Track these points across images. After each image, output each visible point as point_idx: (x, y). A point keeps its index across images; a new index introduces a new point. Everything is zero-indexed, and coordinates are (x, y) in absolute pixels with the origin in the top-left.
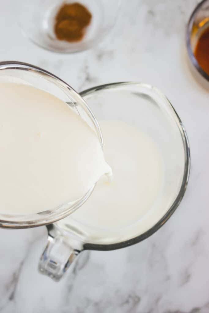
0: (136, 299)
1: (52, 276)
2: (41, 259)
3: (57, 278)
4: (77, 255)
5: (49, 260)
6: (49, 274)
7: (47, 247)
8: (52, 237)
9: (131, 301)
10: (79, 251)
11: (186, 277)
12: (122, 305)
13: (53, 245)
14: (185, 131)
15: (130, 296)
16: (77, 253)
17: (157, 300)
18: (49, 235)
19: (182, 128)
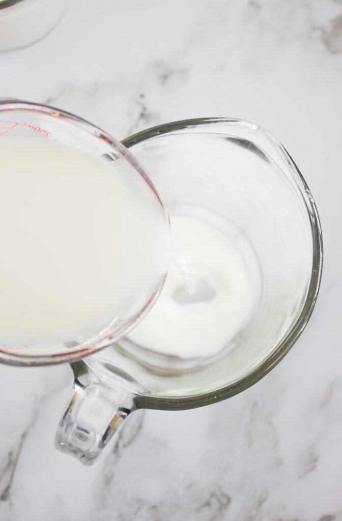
0: (225, 501)
1: (80, 455)
2: (62, 425)
3: (88, 458)
4: (124, 417)
5: (75, 426)
6: (75, 451)
7: (72, 403)
8: (81, 385)
9: (215, 504)
10: (128, 411)
11: (311, 462)
12: (198, 510)
13: (83, 400)
14: (314, 203)
15: (212, 495)
16: (124, 414)
17: (261, 502)
18: (77, 382)
19: (310, 199)
